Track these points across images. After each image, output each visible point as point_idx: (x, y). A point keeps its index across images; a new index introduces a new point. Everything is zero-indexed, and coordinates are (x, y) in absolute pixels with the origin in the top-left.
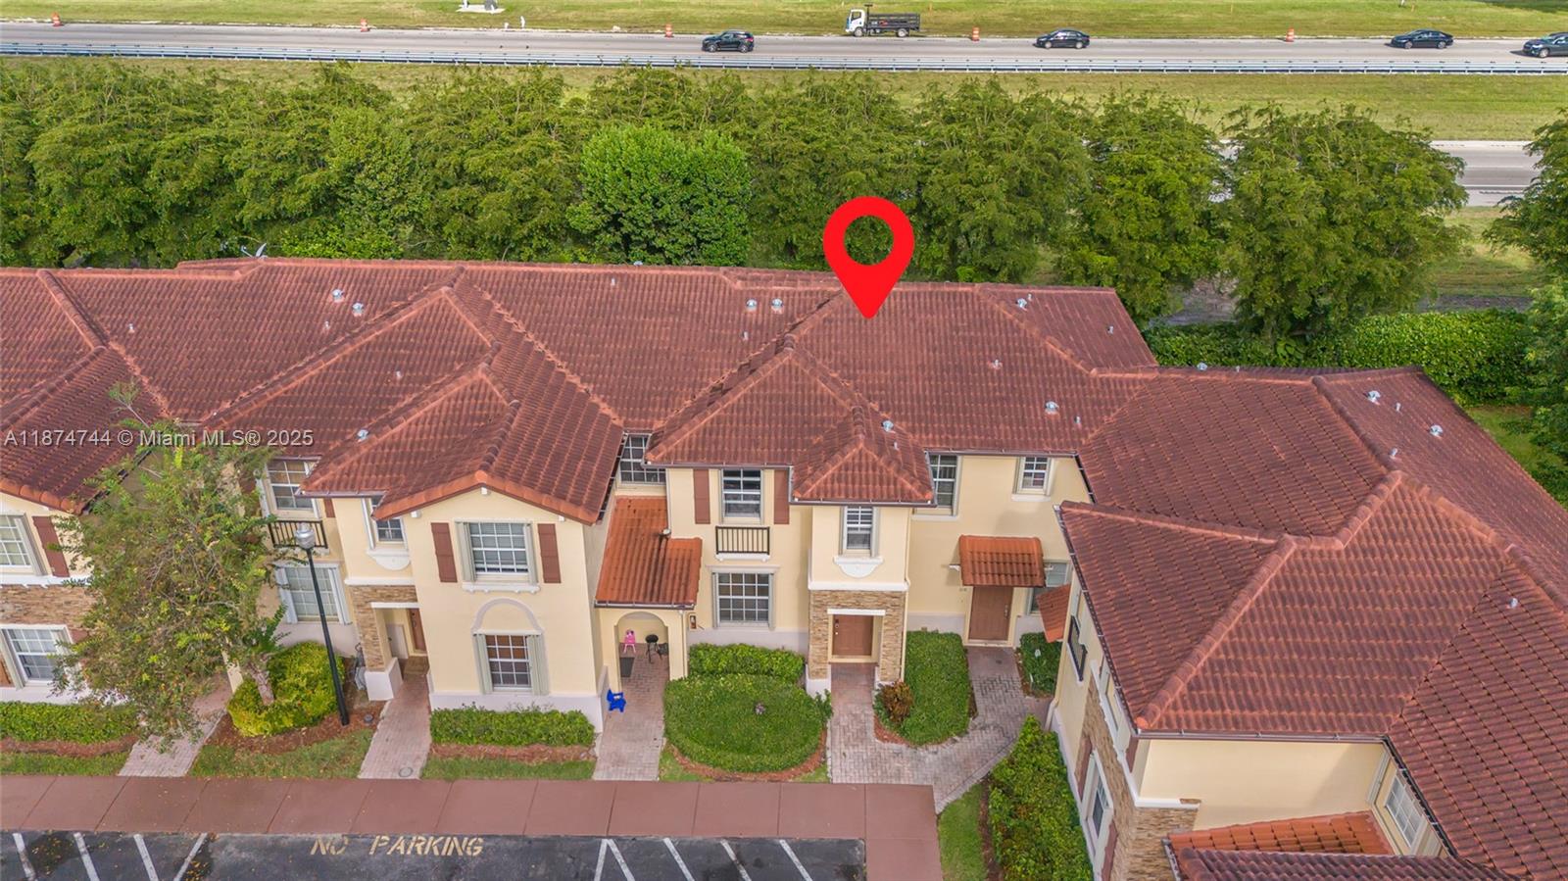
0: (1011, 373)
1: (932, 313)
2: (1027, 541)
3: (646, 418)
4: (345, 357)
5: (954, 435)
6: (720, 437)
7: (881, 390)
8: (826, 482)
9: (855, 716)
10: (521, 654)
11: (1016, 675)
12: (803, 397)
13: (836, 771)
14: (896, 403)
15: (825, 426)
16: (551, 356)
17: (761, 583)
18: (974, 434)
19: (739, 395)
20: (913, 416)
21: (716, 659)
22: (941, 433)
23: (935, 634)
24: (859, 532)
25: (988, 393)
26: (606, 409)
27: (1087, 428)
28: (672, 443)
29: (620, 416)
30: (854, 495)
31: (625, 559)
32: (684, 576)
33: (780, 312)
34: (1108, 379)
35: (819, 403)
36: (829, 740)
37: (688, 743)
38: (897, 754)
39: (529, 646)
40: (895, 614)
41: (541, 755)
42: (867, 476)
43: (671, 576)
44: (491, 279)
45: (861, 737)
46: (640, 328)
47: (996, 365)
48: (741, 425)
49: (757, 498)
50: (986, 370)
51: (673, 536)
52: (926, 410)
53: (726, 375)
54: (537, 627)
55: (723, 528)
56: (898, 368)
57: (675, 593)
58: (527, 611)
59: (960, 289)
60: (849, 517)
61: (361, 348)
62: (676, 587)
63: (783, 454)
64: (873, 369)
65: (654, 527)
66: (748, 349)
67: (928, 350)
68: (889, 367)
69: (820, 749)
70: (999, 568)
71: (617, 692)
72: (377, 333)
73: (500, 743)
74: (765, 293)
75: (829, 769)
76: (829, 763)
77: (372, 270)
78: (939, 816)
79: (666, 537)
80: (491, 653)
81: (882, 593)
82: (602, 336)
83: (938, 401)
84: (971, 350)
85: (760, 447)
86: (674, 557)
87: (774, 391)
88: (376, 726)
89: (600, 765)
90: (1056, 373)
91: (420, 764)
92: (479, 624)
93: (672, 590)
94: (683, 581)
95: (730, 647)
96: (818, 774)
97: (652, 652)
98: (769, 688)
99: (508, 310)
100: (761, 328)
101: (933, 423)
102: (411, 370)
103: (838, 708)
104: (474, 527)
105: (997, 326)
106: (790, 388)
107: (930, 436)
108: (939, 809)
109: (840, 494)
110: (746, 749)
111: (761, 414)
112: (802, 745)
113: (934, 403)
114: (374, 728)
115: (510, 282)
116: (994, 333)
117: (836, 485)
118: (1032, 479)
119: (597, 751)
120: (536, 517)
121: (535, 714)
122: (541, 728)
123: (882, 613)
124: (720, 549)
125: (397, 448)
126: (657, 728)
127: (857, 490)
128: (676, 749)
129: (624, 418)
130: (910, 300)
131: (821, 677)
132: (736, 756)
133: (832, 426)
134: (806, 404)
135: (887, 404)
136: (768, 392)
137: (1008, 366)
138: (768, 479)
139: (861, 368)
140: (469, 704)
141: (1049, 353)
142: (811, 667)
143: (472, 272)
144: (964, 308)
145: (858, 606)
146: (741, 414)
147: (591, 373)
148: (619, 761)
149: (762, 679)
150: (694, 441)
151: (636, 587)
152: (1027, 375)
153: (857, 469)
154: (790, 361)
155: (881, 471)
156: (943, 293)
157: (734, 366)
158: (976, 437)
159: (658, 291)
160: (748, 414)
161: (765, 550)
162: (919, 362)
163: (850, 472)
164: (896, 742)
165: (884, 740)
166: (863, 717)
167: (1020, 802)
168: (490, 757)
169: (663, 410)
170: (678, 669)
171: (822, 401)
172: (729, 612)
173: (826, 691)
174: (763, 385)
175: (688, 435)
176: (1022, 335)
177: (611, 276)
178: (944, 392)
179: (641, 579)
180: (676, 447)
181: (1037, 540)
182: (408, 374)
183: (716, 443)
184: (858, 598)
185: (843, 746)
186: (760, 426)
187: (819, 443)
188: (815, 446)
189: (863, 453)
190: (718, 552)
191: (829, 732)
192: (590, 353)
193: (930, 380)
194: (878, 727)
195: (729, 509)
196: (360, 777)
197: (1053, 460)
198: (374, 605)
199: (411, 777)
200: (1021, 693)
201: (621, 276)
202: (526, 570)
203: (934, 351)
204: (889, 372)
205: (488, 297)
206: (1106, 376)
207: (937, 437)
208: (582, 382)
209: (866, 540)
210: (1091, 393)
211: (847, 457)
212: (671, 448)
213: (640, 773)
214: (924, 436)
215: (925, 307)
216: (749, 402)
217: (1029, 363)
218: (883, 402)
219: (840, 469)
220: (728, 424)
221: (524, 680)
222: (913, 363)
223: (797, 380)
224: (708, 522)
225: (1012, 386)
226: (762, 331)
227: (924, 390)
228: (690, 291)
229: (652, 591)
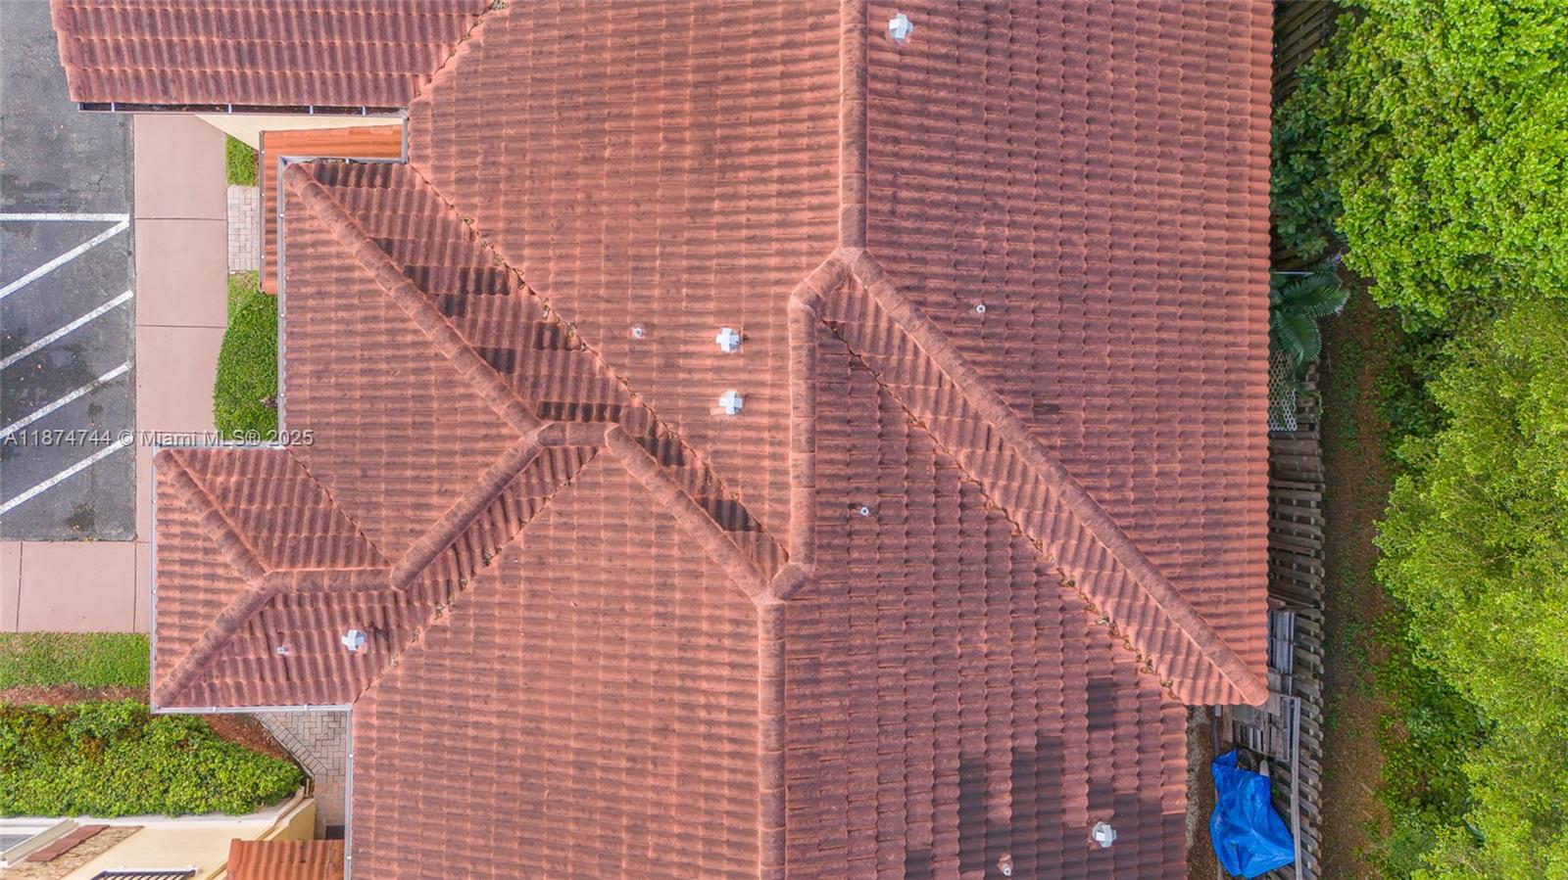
20: (416, 693)
33: (715, 410)
35: (410, 500)
48: (359, 340)
52: (429, 721)
56: (531, 676)
74: (778, 370)
83: (453, 750)
87: (437, 405)
100: (670, 366)
101: (403, 731)
106: (444, 439)
107: (375, 722)
113: (447, 741)
134: (409, 473)
135: (446, 642)
136: (435, 392)
146: (383, 339)
160: (384, 353)
162: (547, 726)
171: (413, 506)
178: (474, 766)
193: (504, 742)
204: (521, 654)
207: (373, 734)
213: (242, 248)
216: (410, 352)
218: (448, 635)
220: (359, 314)
222: (544, 711)
223: (462, 452)
226: (659, 368)
227: (476, 725)
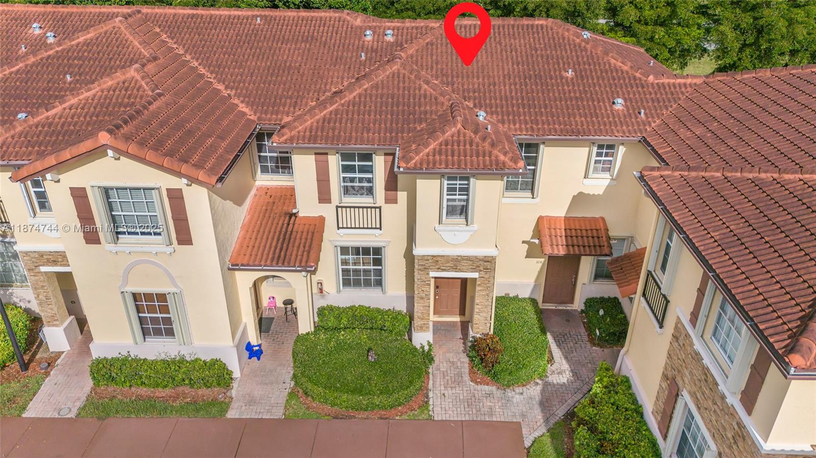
0: (583, 80)
1: (515, 39)
2: (594, 219)
3: (277, 115)
4: (26, 66)
5: (538, 124)
6: (337, 124)
7: (475, 92)
8: (428, 155)
9: (453, 363)
10: (165, 310)
11: (583, 330)
12: (409, 96)
13: (437, 409)
14: (488, 101)
15: (428, 116)
16: (202, 70)
17: (375, 254)
18: (554, 124)
19: (355, 94)
20: (502, 112)
21: (339, 318)
22: (526, 123)
23: (516, 298)
24: (457, 203)
25: (565, 94)
26: (243, 108)
27: (650, 119)
28: (295, 128)
29: (255, 114)
30: (453, 165)
31: (258, 231)
32: (307, 245)
33: (392, 40)
34: (663, 84)
35: (423, 100)
36: (431, 382)
37: (310, 386)
38: (489, 395)
39: (170, 302)
40: (487, 276)
41: (185, 395)
42: (465, 151)
43: (296, 244)
44: (162, 18)
45: (457, 381)
46: (277, 51)
47: (570, 73)
48: (356, 116)
49: (369, 180)
50: (562, 78)
51: (301, 215)
52: (513, 107)
53: (345, 84)
54: (176, 286)
55: (342, 207)
56: (489, 77)
57: (299, 258)
58: (166, 271)
59: (537, 22)
60: (449, 189)
61: (42, 59)
62: (300, 253)
63: (392, 138)
64: (468, 77)
65: (285, 208)
66: (365, 66)
67: (513, 64)
68: (481, 75)
69: (424, 392)
70: (572, 241)
71: (256, 344)
72: (57, 49)
73: (149, 386)
74: (380, 27)
75: (430, 408)
76: (431, 402)
77: (68, 13)
78: (528, 450)
79: (295, 215)
80: (139, 309)
81: (476, 257)
82: (246, 57)
83: (523, 100)
84: (548, 64)
85: (371, 131)
86: (300, 230)
87: (385, 91)
88: (49, 372)
89: (234, 405)
90: (619, 79)
91: (79, 404)
92: (126, 282)
93: (297, 256)
94: (307, 248)
95: (351, 308)
96: (422, 412)
97: (288, 313)
98: (381, 340)
99: (172, 39)
100: (376, 51)
101: (519, 116)
102: (80, 75)
103: (439, 355)
104: (110, 192)
105: (568, 47)
106: (398, 89)
107: (517, 126)
108: (527, 443)
109: (440, 164)
110: (358, 391)
111: (373, 108)
112: (408, 387)
113: (520, 101)
114: (47, 374)
115: (176, 21)
116: (566, 52)
117: (437, 157)
118: (601, 165)
119: (234, 393)
120: (166, 181)
121: (181, 362)
122: (184, 372)
123: (475, 275)
124: (341, 226)
125: (49, 127)
126: (287, 372)
127: (456, 161)
128: (301, 391)
129: (258, 115)
130: (496, 30)
131: (425, 331)
132: (350, 397)
133: (434, 117)
134: (412, 100)
135: (480, 102)
136: (380, 92)
137: (579, 75)
138: (379, 163)
139: (458, 77)
140: (125, 353)
141: (612, 65)
142: (417, 322)
143: (148, 13)
144: (541, 35)
145: (455, 269)
146: (356, 108)
147: (234, 82)
148: (251, 401)
149: (375, 333)
150: (314, 128)
151: (266, 252)
152: (595, 81)
153: (455, 144)
154: (398, 70)
155: (477, 146)
156: (523, 26)
157: (353, 77)
158: (557, 126)
159: (294, 27)
160: (362, 108)
161: (378, 226)
162: (506, 73)
163: (449, 147)
164: (488, 384)
165: (477, 383)
166: (459, 364)
167: (605, 439)
168: (139, 398)
169: (292, 109)
170: (305, 325)
171: (425, 98)
172: (350, 279)
173: (429, 342)
174: (376, 86)
175: (309, 123)
176: (589, 53)
177: (257, 16)
178: (527, 93)
179: (270, 248)
180: (299, 132)
181: (603, 219)
182: (77, 77)
183: (334, 129)
184: (456, 262)
185: (443, 388)
186: (372, 116)
187: (422, 130)
188: (418, 131)
189: (461, 132)
190: (339, 228)
191: (431, 376)
192: (234, 69)
193: (515, 84)
194: (472, 372)
195: (346, 191)
196: (24, 415)
197: (621, 147)
198: (43, 269)
199: (69, 416)
200: (589, 345)
201: (266, 16)
202: (159, 234)
203: (518, 64)
204: (481, 80)
205: (158, 30)
206: (661, 81)
207: (523, 126)
208: (226, 88)
209: (463, 211)
210: (650, 93)
211: (447, 134)
212: (293, 133)
213: (269, 411)
214: (512, 126)
215: (509, 34)
216: (363, 99)
217: (596, 73)
218: (477, 101)
219: (441, 144)
220: (345, 115)
221: (170, 333)
222: (501, 73)
223: (404, 83)
224: (328, 201)
225: (584, 89)
226: (376, 53)
227: (511, 93)
228: (319, 27)
229: (279, 257)
